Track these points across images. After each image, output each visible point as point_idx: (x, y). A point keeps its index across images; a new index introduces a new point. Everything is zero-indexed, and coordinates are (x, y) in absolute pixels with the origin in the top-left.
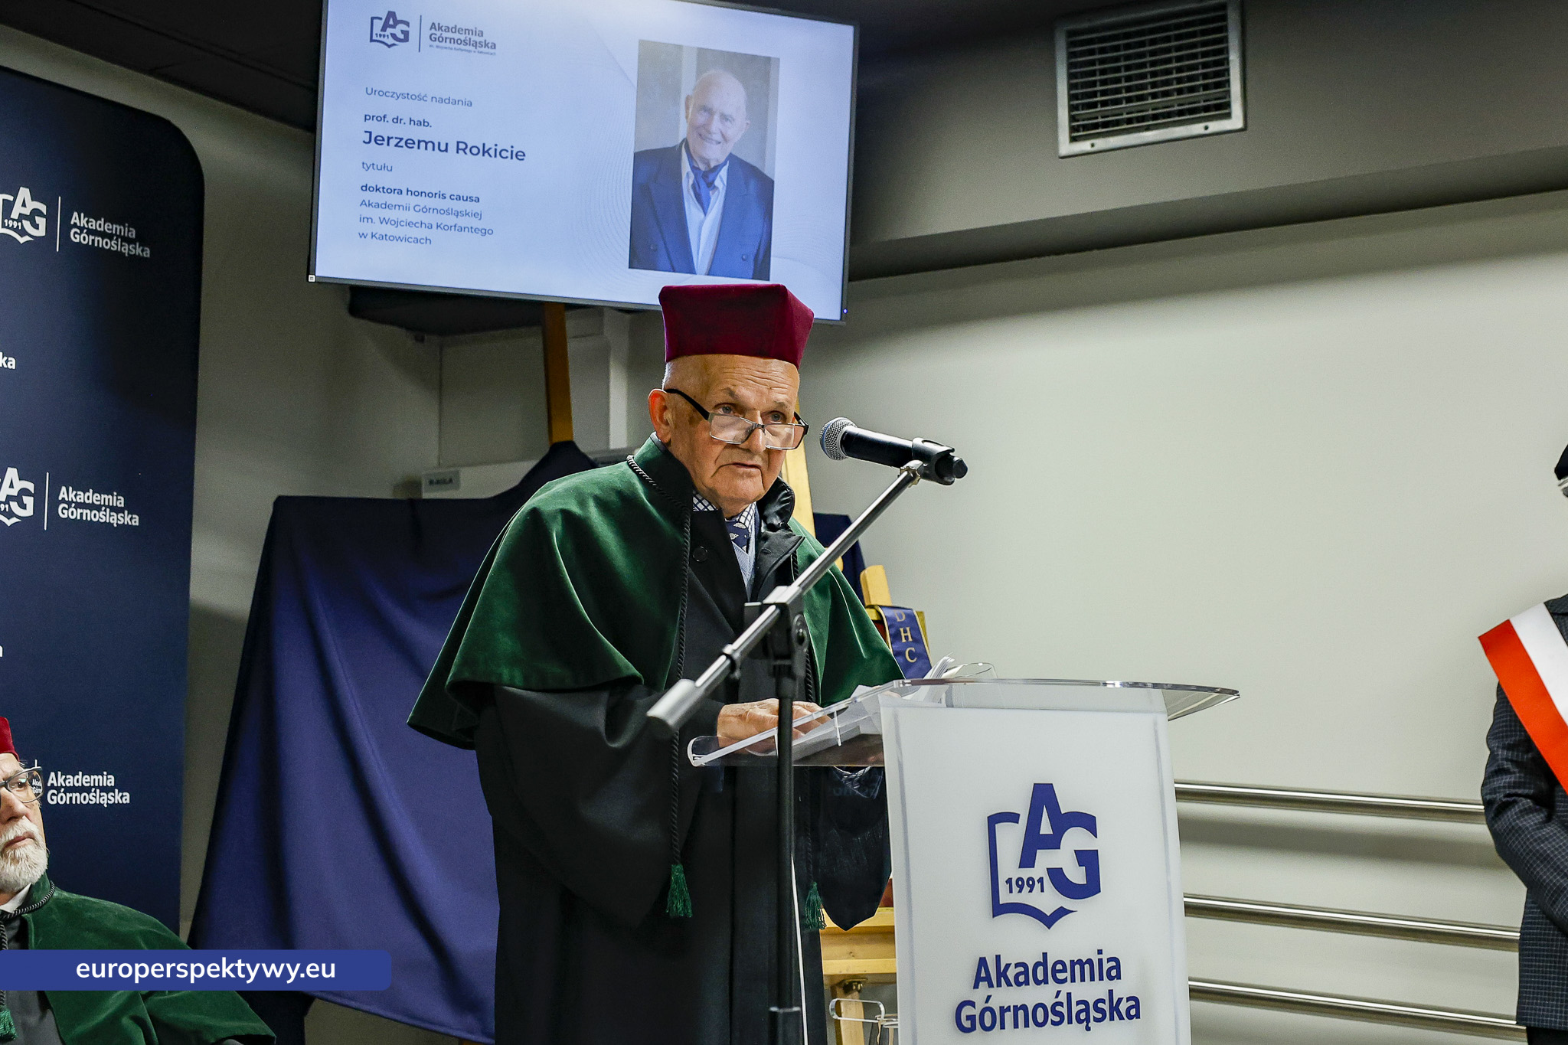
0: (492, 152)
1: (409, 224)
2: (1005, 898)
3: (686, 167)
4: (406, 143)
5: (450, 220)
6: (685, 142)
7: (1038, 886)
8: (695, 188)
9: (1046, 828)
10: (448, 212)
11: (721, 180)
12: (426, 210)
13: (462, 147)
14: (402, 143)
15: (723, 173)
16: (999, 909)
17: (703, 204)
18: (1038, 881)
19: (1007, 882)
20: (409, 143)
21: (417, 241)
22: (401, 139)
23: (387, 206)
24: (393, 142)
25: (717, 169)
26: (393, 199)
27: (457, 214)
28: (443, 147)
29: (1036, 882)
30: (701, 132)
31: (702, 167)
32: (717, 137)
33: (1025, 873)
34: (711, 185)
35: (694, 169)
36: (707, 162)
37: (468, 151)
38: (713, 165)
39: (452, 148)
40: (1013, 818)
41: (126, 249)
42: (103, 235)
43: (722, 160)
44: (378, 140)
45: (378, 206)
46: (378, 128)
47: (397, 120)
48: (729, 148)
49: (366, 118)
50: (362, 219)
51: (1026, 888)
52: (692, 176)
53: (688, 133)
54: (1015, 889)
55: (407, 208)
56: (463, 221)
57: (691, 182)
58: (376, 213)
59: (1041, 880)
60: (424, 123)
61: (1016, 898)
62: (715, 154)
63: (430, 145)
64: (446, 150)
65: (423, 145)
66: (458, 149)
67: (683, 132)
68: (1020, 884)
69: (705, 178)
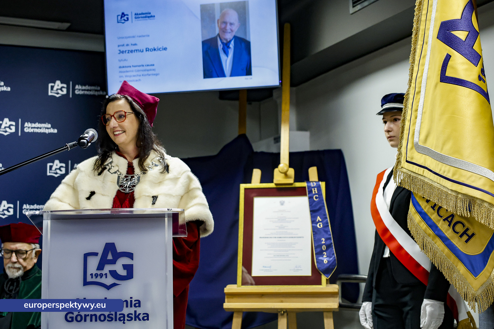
0: (157, 49)
1: (134, 76)
2: (89, 279)
3: (219, 43)
4: (131, 52)
5: (146, 73)
6: (219, 35)
7: (104, 276)
8: (223, 49)
9: (110, 257)
10: (145, 70)
11: (232, 45)
12: (139, 71)
13: (147, 50)
14: (130, 52)
15: (232, 42)
16: (86, 283)
17: (226, 53)
18: (105, 274)
19: (91, 275)
20: (132, 51)
21: (137, 81)
22: (129, 51)
23: (127, 72)
24: (127, 52)
25: (230, 41)
26: (128, 69)
27: (148, 70)
28: (142, 51)
29: (104, 275)
30: (224, 30)
31: (225, 42)
32: (229, 31)
33: (99, 272)
34: (229, 47)
35: (222, 43)
36: (226, 40)
37: (149, 51)
38: (229, 40)
39: (145, 50)
40: (96, 254)
41: (96, 93)
42: (88, 90)
43: (231, 37)
44: (123, 52)
45: (124, 72)
46: (122, 49)
47: (127, 45)
48: (234, 34)
49: (119, 46)
50: (120, 77)
51: (99, 277)
52: (222, 46)
53: (219, 31)
54: (94, 277)
55: (133, 71)
56: (150, 72)
57: (222, 47)
58: (124, 74)
59: (106, 274)
60: (135, 45)
61: (94, 280)
62: (229, 36)
63: (138, 51)
64: (143, 51)
65: (136, 51)
66: (146, 51)
67: (217, 31)
68: (96, 275)
69: (226, 46)
